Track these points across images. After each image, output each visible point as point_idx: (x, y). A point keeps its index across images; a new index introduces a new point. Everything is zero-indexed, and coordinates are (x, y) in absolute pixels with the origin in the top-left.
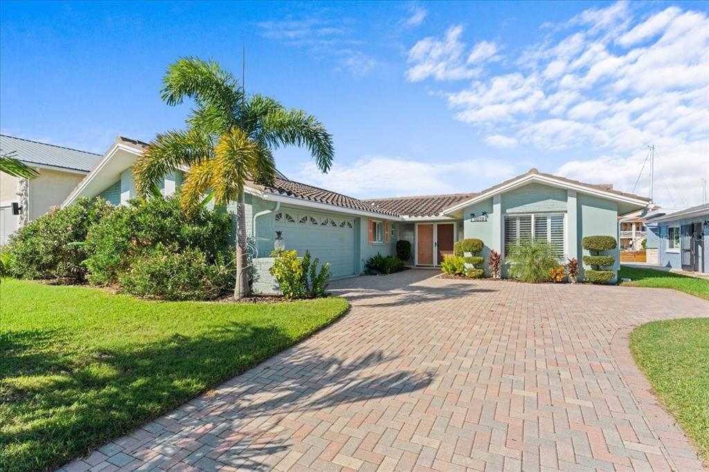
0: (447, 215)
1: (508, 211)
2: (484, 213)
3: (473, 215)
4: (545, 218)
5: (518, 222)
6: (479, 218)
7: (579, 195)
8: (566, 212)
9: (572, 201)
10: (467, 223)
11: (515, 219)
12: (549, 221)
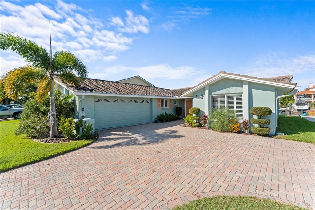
0: (185, 96)
1: (213, 93)
2: (202, 95)
3: (197, 96)
4: (233, 97)
5: (219, 99)
6: (200, 98)
7: (249, 83)
8: (242, 93)
9: (245, 87)
10: (194, 100)
11: (217, 97)
12: (235, 98)
